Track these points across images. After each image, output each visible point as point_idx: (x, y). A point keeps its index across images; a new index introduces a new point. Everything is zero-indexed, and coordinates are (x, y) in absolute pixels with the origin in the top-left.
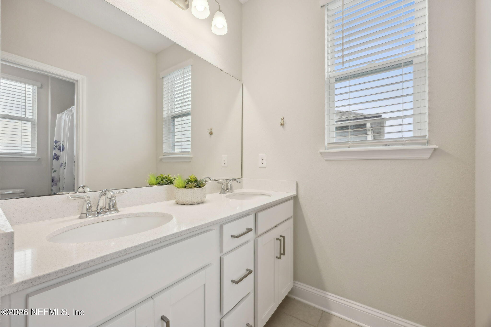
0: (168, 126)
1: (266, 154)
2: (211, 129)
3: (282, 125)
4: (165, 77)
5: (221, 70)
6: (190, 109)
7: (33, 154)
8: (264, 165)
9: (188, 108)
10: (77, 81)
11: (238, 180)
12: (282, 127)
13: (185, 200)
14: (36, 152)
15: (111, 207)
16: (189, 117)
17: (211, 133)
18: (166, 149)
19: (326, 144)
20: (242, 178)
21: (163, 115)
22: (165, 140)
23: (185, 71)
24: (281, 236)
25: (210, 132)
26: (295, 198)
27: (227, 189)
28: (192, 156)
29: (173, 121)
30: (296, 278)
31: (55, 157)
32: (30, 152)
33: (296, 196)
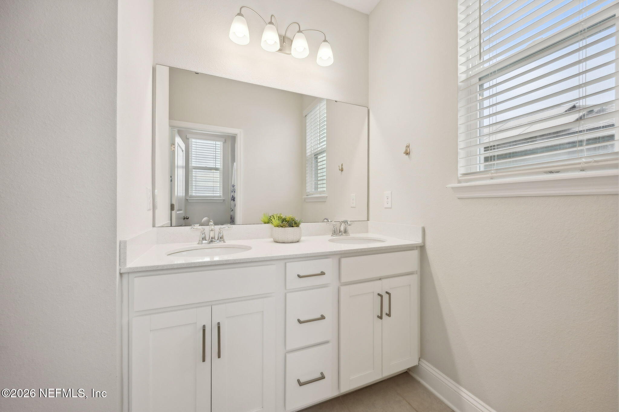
0: (311, 164)
1: (390, 192)
2: (342, 165)
3: (407, 153)
4: (308, 114)
5: (336, 101)
6: (325, 146)
7: (220, 196)
8: (389, 205)
9: (324, 145)
10: (236, 135)
11: (349, 222)
12: (407, 156)
13: (280, 239)
14: (222, 195)
15: (219, 238)
16: (325, 155)
17: (342, 170)
18: (310, 188)
19: (459, 175)
20: (368, 220)
21: (306, 153)
22: (308, 179)
23: (321, 106)
24: (387, 293)
25: (340, 169)
26: (422, 248)
27: (340, 231)
28: (327, 196)
29: (317, 158)
30: (422, 355)
31: (233, 199)
32: (219, 195)
33: (423, 246)
